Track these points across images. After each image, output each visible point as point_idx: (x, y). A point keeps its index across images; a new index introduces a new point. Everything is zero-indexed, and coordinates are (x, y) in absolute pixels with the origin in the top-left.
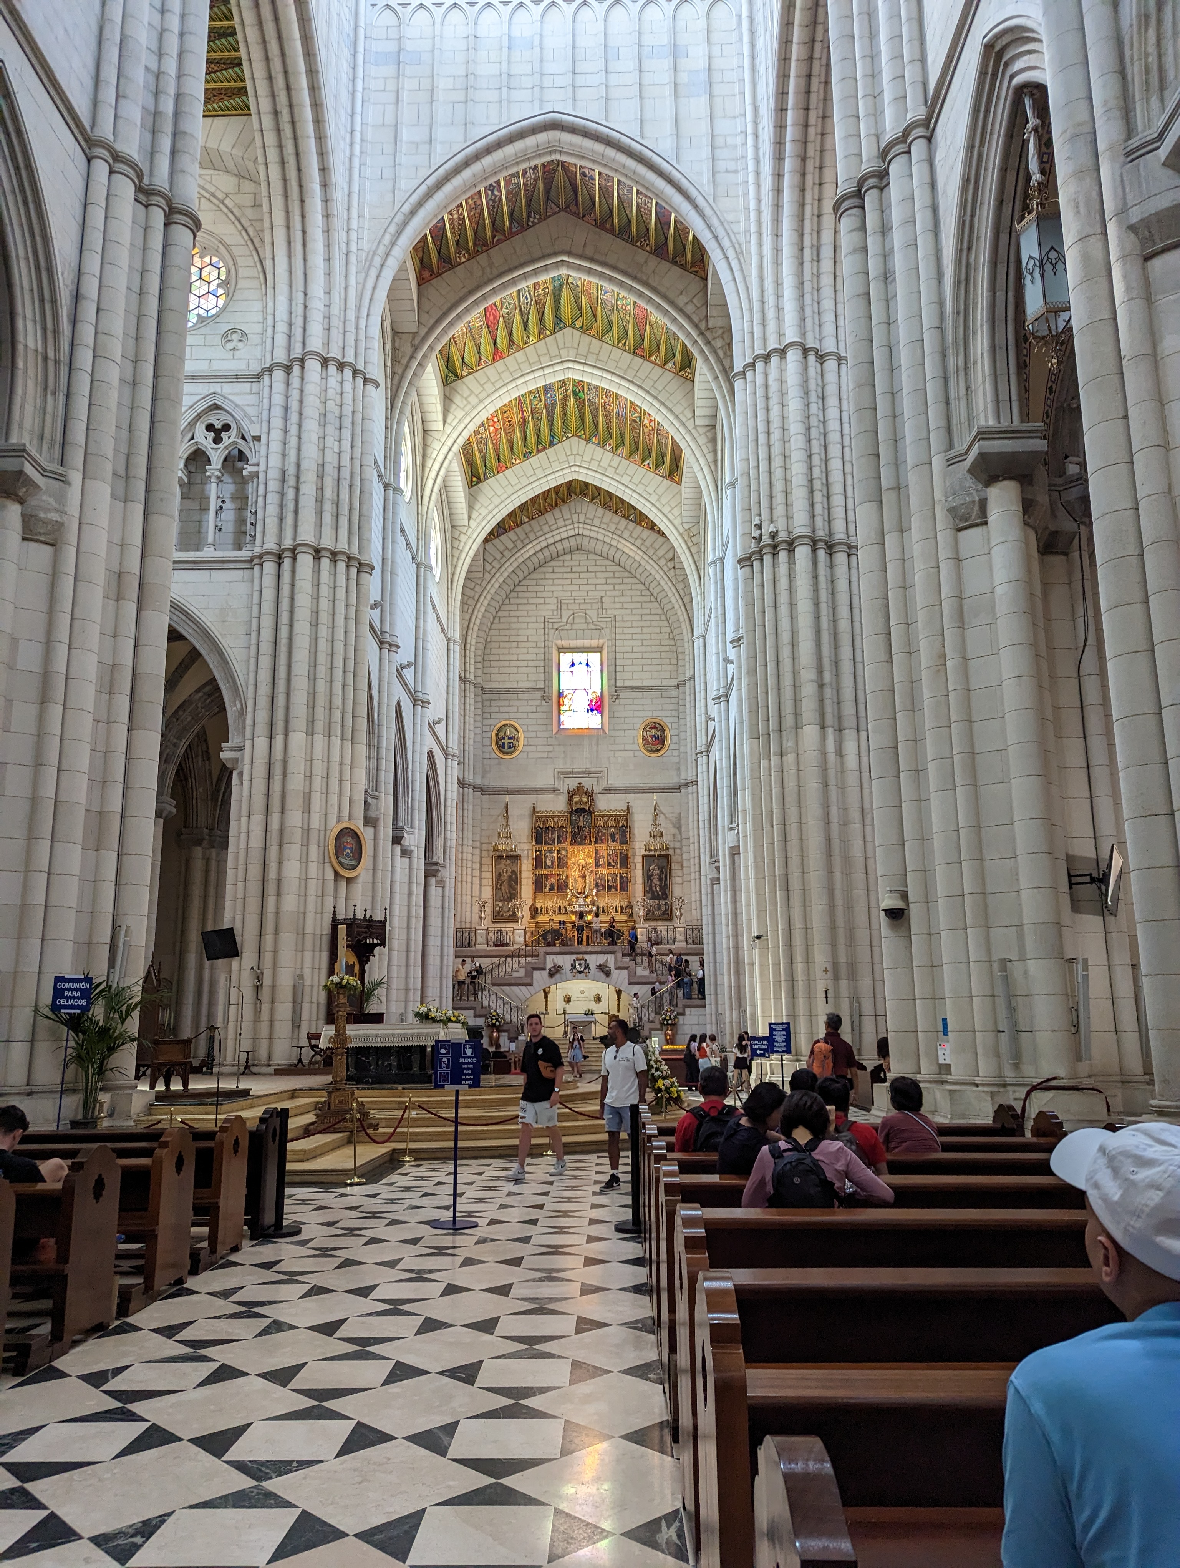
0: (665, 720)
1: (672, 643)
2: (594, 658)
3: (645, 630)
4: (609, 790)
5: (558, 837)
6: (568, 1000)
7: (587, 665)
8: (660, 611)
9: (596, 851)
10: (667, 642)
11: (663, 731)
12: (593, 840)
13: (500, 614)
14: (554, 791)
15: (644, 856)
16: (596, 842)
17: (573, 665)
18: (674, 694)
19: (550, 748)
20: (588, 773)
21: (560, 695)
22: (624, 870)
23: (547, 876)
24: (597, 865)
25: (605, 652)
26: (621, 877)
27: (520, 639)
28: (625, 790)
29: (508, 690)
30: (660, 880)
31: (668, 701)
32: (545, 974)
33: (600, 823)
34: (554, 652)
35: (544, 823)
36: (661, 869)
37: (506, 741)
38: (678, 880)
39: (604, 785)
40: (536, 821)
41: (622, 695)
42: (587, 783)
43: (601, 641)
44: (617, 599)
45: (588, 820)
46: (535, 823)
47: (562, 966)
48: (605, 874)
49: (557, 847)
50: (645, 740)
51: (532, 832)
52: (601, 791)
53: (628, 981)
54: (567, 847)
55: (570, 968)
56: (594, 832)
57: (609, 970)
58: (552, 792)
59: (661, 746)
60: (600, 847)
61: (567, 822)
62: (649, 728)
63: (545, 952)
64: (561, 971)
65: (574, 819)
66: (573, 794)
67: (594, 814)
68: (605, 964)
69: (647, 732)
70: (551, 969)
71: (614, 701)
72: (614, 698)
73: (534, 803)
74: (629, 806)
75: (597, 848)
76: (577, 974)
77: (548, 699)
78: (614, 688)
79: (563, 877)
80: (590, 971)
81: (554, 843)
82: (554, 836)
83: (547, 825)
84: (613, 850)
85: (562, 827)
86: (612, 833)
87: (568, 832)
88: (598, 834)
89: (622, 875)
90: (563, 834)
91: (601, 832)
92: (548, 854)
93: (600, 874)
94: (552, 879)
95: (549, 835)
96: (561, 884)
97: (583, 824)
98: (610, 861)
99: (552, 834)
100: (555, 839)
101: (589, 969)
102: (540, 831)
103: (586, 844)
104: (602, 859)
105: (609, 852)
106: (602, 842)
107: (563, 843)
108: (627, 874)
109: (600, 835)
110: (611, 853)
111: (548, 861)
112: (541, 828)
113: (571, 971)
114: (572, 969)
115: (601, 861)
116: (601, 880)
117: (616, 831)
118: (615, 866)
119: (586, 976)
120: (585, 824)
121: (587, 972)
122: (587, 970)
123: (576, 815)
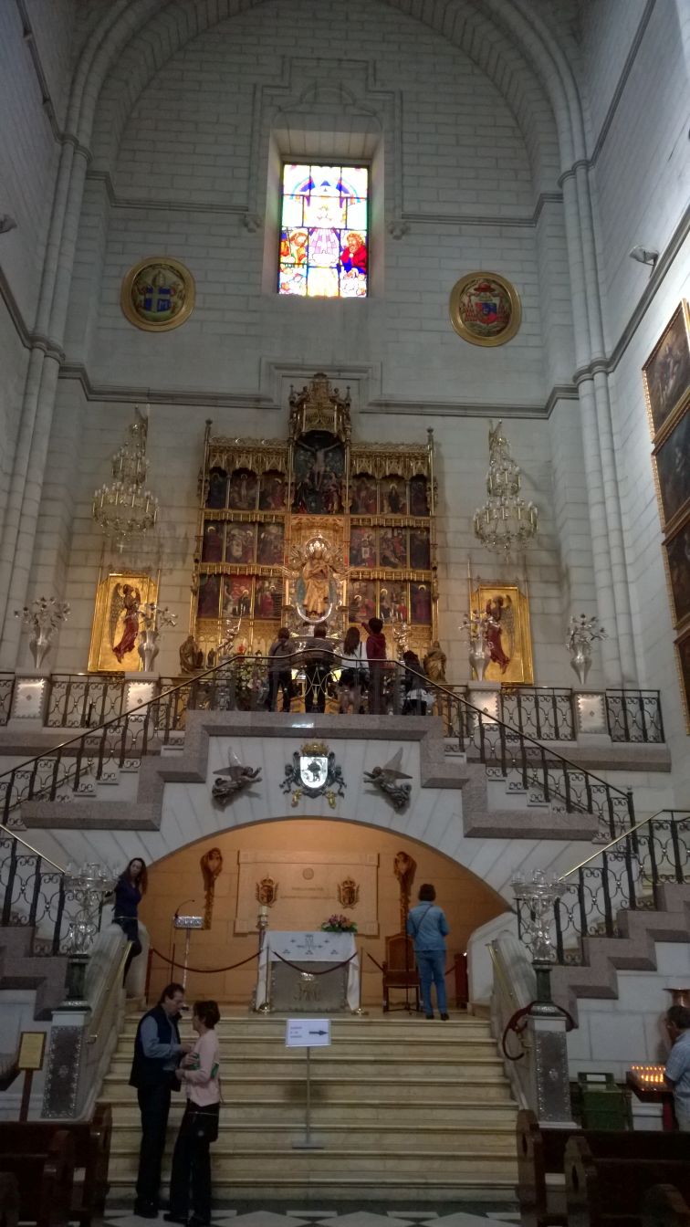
0: (509, 278)
2: (357, 179)
3: (463, 120)
4: (386, 407)
5: (263, 496)
6: (268, 893)
7: (340, 188)
8: (493, 91)
9: (354, 529)
10: (512, 143)
11: (503, 295)
12: (347, 503)
13: (164, 74)
14: (258, 402)
16: (353, 509)
17: (310, 186)
18: (525, 231)
20: (338, 371)
21: (281, 235)
22: (421, 574)
23: (231, 577)
24: (355, 560)
25: (379, 165)
26: (414, 592)
27: (202, 117)
28: (420, 409)
29: (170, 206)
31: (515, 244)
32: (203, 793)
34: (274, 161)
35: (231, 462)
37: (156, 297)
39: (374, 395)
40: (211, 457)
41: (415, 228)
42: (339, 385)
43: (372, 137)
44: (405, 67)
45: (336, 462)
46: (208, 461)
47: (257, 772)
48: (374, 580)
49: (258, 515)
50: (466, 312)
51: (201, 481)
52: (365, 407)
53: (465, 826)
54: (283, 517)
55: (282, 777)
56: (350, 487)
57: (404, 789)
58: (252, 404)
59: (504, 325)
60: (363, 520)
61: (286, 463)
62: (476, 290)
63: (206, 728)
64: (255, 788)
65: (302, 457)
66: (301, 403)
67: (350, 448)
68: (393, 768)
69: (470, 296)
70: (223, 777)
71: (397, 238)
72: (397, 232)
73: (209, 422)
74: (431, 439)
75: (355, 523)
76: (303, 797)
77: (255, 231)
78: (398, 213)
79: (270, 583)
80: (343, 790)
81: (251, 506)
82: (252, 492)
83: (238, 466)
84: (393, 529)
85: (274, 472)
86: (392, 493)
87: (287, 484)
88: (359, 490)
89: (415, 585)
90: (274, 488)
91: (367, 489)
92: (235, 532)
93: (363, 580)
94: (243, 588)
95: (240, 488)
96: (264, 599)
97: (323, 469)
98: (388, 553)
99: (249, 487)
100: (254, 499)
101: (342, 784)
102: (221, 479)
103: (329, 513)
104: (368, 549)
105: (386, 533)
106: (368, 509)
107: (274, 509)
108: (428, 583)
109: (363, 494)
110: (390, 536)
111: (235, 547)
112: (223, 473)
113: (286, 788)
114: (287, 782)
115: (366, 552)
116: (365, 594)
117: (401, 490)
118: (400, 564)
119: (332, 805)
120: (328, 469)
121: (336, 792)
122: (335, 788)
123: (307, 450)
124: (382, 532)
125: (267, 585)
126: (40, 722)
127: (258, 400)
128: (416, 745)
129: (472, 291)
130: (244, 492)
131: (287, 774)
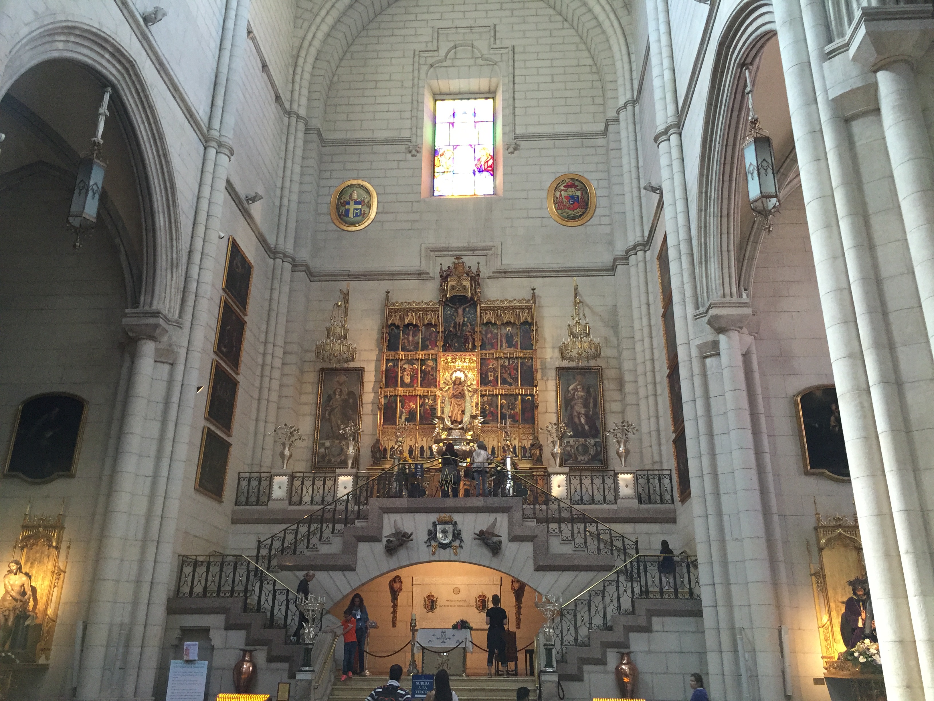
0: (589, 176)
1: (596, 77)
3: (556, 63)
4: (503, 273)
5: (424, 340)
6: (431, 604)
7: (474, 113)
8: (577, 39)
9: (483, 361)
10: (590, 77)
11: (584, 190)
12: (478, 343)
13: (353, 49)
14: (419, 275)
15: (560, 370)
16: (483, 347)
17: (454, 116)
18: (600, 142)
19: (416, 217)
20: (473, 250)
21: (435, 153)
24: (484, 381)
25: (499, 97)
26: (523, 401)
27: (379, 77)
28: (528, 273)
29: (359, 142)
30: (586, 405)
31: (592, 151)
32: (379, 547)
33: (489, 317)
34: (428, 101)
35: (402, 319)
36: (587, 389)
38: (615, 407)
39: (497, 265)
40: (389, 316)
41: (523, 144)
42: (470, 261)
43: (494, 80)
44: (516, 27)
45: (471, 315)
46: (387, 320)
47: (411, 534)
48: (497, 395)
49: (421, 355)
50: (558, 203)
51: (383, 333)
52: (491, 274)
53: (535, 564)
54: (436, 355)
55: (426, 537)
56: (480, 332)
57: (498, 543)
58: (416, 276)
59: (583, 210)
60: (489, 354)
61: (438, 317)
62: (564, 187)
63: (381, 508)
64: (410, 544)
65: (449, 312)
66: (447, 276)
67: (480, 305)
68: (491, 531)
69: (561, 192)
70: (392, 539)
71: (512, 153)
72: (511, 150)
73: (388, 292)
74: (534, 295)
75: (483, 357)
76: (438, 549)
77: (416, 156)
78: (512, 136)
79: (429, 399)
80: (462, 544)
81: (416, 349)
82: (416, 338)
83: (406, 322)
84: (509, 359)
85: (430, 325)
86: (508, 334)
87: (439, 332)
88: (486, 334)
89: (524, 397)
90: (431, 334)
91: (491, 332)
92: (406, 366)
93: (489, 395)
94: (411, 404)
95: (408, 336)
96: (425, 411)
97: (462, 321)
98: (505, 376)
99: (414, 335)
100: (418, 343)
101: (461, 540)
102: (396, 331)
103: (466, 350)
104: (492, 373)
105: (504, 362)
106: (493, 346)
107: (430, 349)
108: (532, 395)
109: (489, 336)
110: (507, 364)
111: (406, 376)
112: (398, 327)
113: (428, 543)
114: (429, 540)
115: (491, 376)
116: (490, 405)
117: (514, 331)
118: (514, 383)
119: (456, 554)
120: (466, 319)
121: (458, 545)
122: (457, 543)
123: (452, 307)
124: (502, 361)
125: (427, 401)
126: (287, 502)
127: (419, 274)
128: (505, 515)
129: (562, 188)
130: (411, 338)
131: (429, 535)
